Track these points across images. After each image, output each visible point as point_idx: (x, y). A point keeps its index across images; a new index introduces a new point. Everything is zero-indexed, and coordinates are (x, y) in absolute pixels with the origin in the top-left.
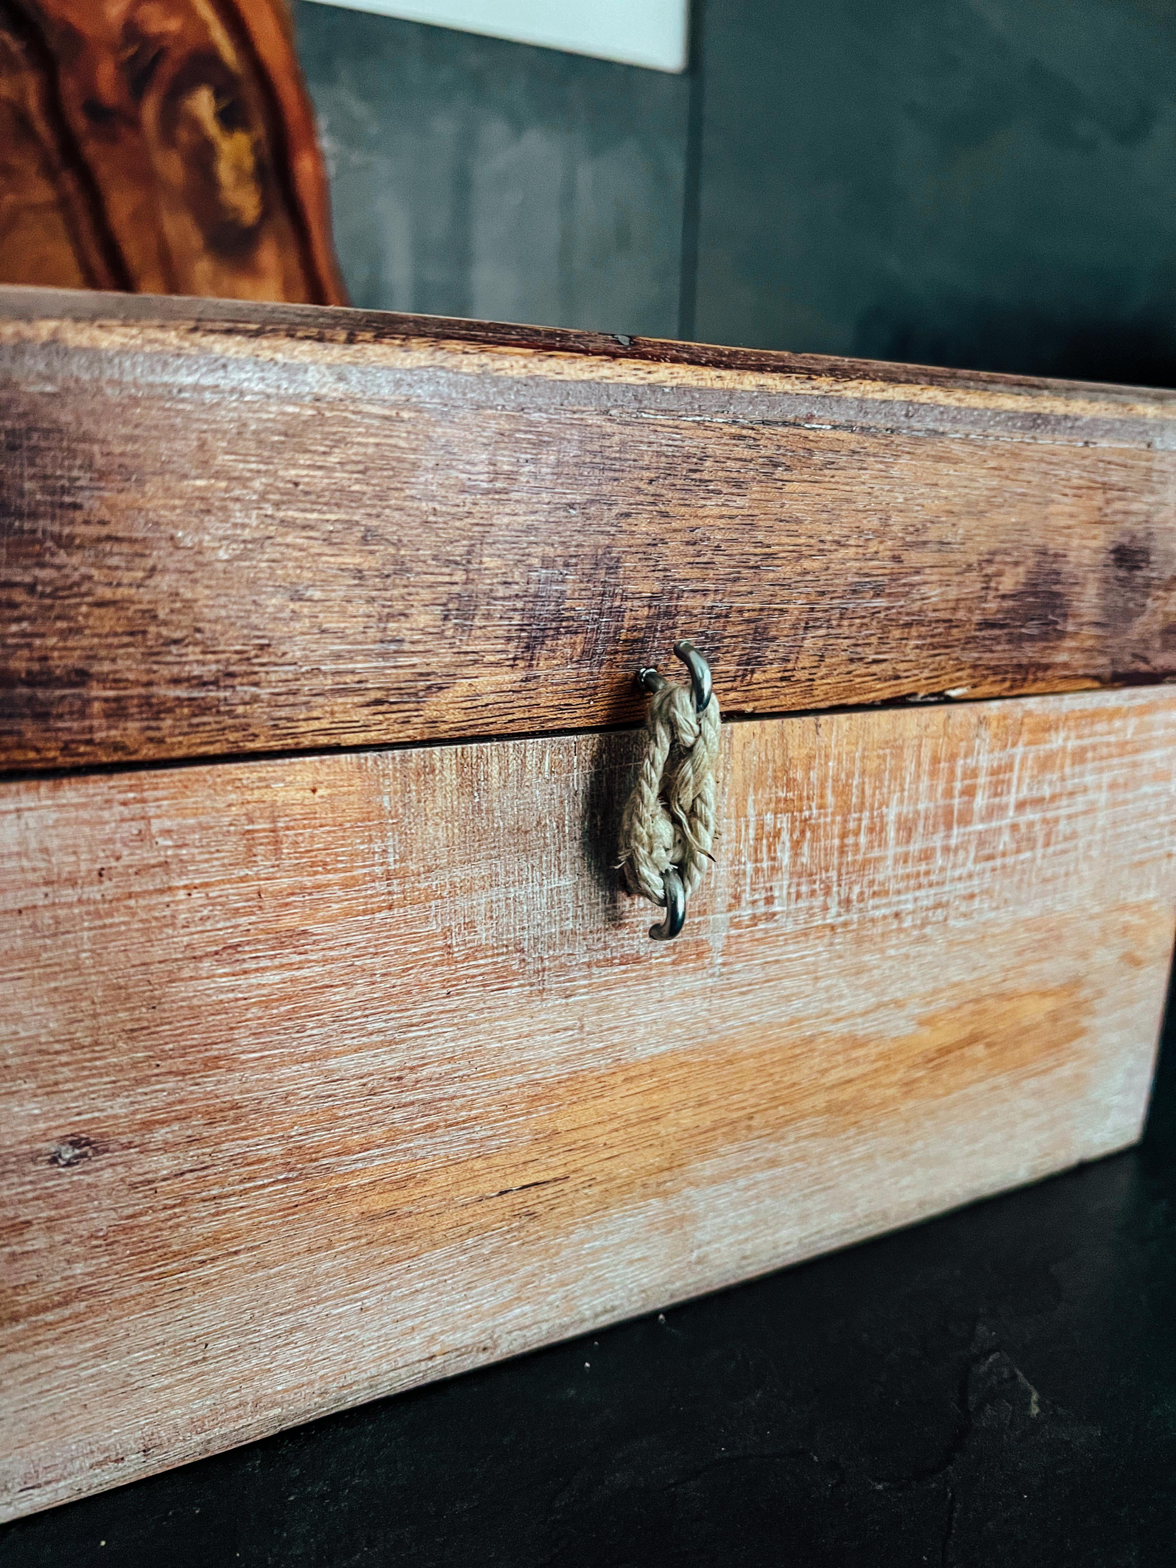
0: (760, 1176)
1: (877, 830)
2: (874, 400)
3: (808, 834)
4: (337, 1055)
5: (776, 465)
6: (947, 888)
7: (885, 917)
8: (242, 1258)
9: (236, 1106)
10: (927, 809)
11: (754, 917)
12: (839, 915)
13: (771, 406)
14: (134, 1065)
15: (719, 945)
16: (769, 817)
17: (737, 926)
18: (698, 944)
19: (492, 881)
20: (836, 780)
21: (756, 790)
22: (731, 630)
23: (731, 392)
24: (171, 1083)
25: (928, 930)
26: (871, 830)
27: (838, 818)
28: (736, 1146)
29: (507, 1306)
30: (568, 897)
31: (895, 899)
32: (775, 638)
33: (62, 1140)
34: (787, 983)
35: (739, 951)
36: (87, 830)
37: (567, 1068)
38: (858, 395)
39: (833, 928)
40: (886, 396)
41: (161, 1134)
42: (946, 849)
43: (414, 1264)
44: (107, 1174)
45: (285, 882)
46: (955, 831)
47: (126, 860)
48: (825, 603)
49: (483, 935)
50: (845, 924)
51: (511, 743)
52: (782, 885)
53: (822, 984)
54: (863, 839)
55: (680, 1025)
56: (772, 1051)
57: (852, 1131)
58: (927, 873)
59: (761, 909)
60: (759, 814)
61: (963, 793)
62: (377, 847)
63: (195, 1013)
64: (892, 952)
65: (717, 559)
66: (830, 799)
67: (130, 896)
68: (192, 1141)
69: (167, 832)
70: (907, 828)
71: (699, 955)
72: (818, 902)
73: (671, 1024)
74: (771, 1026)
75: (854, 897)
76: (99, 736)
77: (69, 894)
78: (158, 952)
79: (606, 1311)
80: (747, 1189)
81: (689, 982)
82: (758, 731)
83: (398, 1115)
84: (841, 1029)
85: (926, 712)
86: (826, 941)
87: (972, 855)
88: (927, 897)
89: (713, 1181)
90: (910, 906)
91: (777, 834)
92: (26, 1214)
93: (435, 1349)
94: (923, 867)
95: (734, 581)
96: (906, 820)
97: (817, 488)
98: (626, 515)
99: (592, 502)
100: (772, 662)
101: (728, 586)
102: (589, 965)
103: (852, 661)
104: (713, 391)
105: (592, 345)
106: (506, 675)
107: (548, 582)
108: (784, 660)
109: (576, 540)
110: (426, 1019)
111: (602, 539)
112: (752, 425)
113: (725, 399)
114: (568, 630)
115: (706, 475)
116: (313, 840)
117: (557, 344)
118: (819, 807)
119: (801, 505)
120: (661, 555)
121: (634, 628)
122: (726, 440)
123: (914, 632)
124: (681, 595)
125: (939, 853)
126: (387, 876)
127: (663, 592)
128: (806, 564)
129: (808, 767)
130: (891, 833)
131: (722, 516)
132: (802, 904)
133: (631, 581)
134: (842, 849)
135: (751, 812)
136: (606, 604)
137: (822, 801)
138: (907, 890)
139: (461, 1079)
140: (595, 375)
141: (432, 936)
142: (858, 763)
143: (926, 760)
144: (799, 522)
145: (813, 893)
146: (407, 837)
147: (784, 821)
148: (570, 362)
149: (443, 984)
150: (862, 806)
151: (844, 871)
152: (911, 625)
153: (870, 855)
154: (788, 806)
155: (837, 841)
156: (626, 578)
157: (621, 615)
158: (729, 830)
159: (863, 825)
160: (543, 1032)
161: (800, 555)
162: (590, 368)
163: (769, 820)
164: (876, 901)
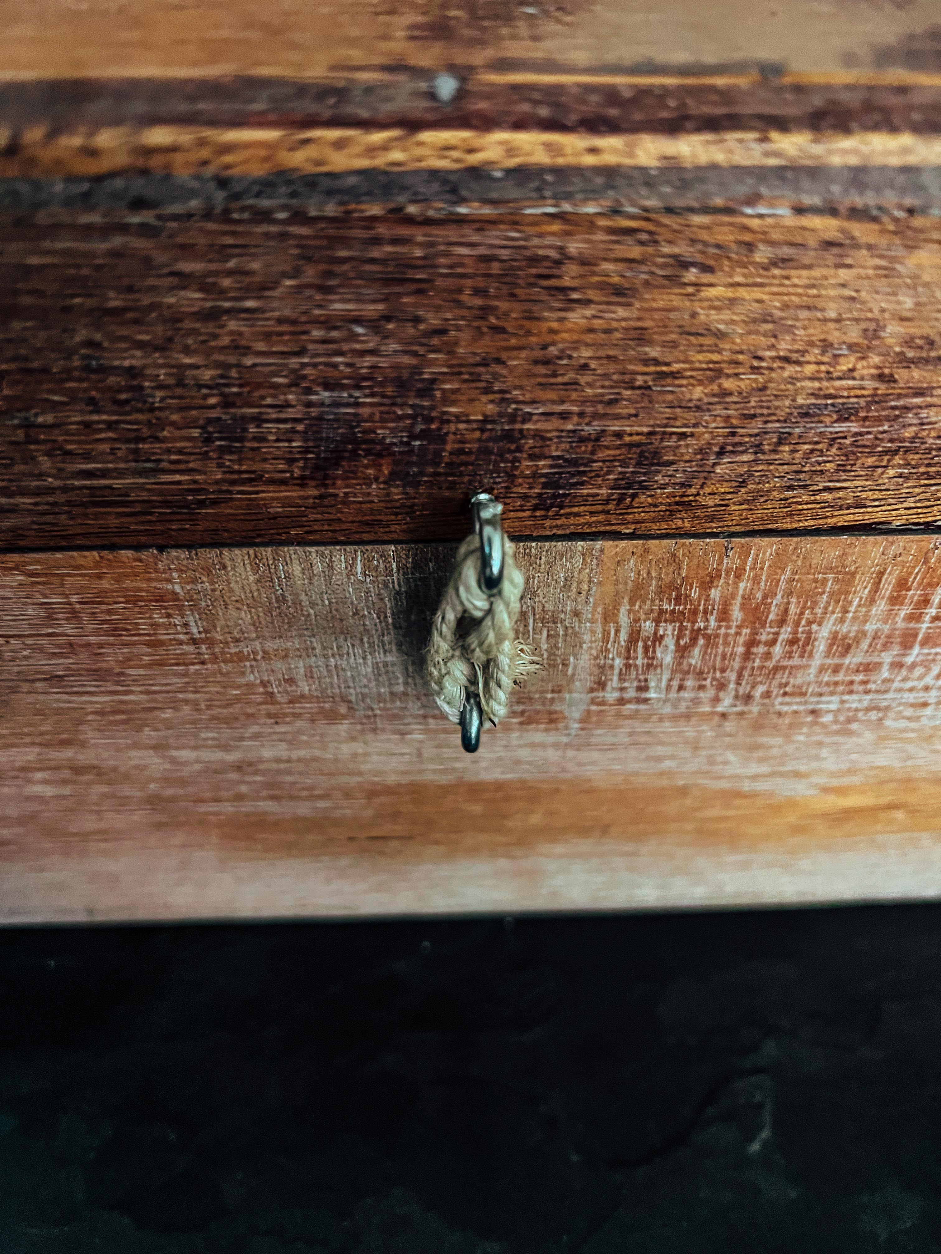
0: (615, 860)
1: (800, 643)
3: (701, 642)
4: (177, 749)
5: (688, 266)
6: (890, 696)
7: (796, 712)
10: (877, 631)
11: (621, 700)
12: (734, 706)
13: (682, 187)
17: (603, 703)
18: (551, 712)
19: (309, 651)
20: (748, 599)
21: (632, 603)
22: (600, 455)
23: (611, 172)
25: (855, 726)
26: (793, 642)
27: (746, 631)
28: (590, 841)
30: (398, 669)
31: (813, 699)
32: (671, 463)
34: (659, 748)
35: (600, 721)
37: (407, 778)
39: (724, 715)
42: (898, 665)
45: (93, 639)
46: (916, 650)
48: (754, 427)
49: (304, 687)
50: (741, 713)
51: (313, 549)
52: (660, 679)
53: (702, 752)
54: (778, 650)
55: (529, 763)
56: (635, 790)
57: (726, 847)
58: (865, 683)
59: (631, 694)
60: (636, 621)
61: (935, 620)
62: (177, 620)
64: (802, 738)
65: (583, 379)
66: (737, 614)
70: (842, 645)
71: (552, 721)
72: (709, 693)
74: (635, 775)
75: (757, 694)
81: (539, 737)
82: (639, 551)
83: (243, 787)
84: (725, 784)
85: (901, 540)
86: (715, 723)
88: (858, 701)
90: (833, 706)
91: (658, 639)
94: (861, 677)
95: (612, 402)
96: (845, 637)
97: (758, 294)
98: (441, 332)
99: (388, 318)
100: (663, 487)
101: (600, 409)
102: (425, 717)
103: (790, 488)
104: (578, 170)
105: (386, 109)
106: (293, 493)
107: (336, 404)
108: (682, 485)
109: (369, 360)
110: (256, 736)
111: (407, 360)
112: (646, 214)
113: (599, 181)
114: (368, 452)
115: (567, 282)
116: (109, 612)
117: (327, 114)
118: (720, 620)
119: (726, 315)
120: (496, 376)
121: (461, 452)
122: (600, 236)
123: (898, 460)
124: (527, 418)
125: (886, 667)
126: (194, 641)
127: (501, 415)
128: (728, 384)
129: (707, 584)
130: (821, 647)
131: (591, 330)
132: (685, 694)
133: (453, 403)
134: (747, 656)
135: (624, 619)
136: (419, 427)
137: (724, 616)
138: (832, 694)
139: (300, 773)
140: (380, 161)
141: (250, 685)
142: (782, 585)
143: (888, 587)
144: (720, 335)
145: (701, 687)
146: (208, 616)
147: (668, 630)
148: (339, 145)
149: (269, 716)
150: (782, 622)
151: (746, 673)
152: (896, 452)
153: (785, 663)
154: (675, 617)
155: (740, 650)
156: (447, 399)
157: (442, 439)
158: (593, 632)
159: (781, 638)
160: (379, 754)
161: (718, 373)
162: (371, 151)
163: (648, 626)
164: (787, 699)
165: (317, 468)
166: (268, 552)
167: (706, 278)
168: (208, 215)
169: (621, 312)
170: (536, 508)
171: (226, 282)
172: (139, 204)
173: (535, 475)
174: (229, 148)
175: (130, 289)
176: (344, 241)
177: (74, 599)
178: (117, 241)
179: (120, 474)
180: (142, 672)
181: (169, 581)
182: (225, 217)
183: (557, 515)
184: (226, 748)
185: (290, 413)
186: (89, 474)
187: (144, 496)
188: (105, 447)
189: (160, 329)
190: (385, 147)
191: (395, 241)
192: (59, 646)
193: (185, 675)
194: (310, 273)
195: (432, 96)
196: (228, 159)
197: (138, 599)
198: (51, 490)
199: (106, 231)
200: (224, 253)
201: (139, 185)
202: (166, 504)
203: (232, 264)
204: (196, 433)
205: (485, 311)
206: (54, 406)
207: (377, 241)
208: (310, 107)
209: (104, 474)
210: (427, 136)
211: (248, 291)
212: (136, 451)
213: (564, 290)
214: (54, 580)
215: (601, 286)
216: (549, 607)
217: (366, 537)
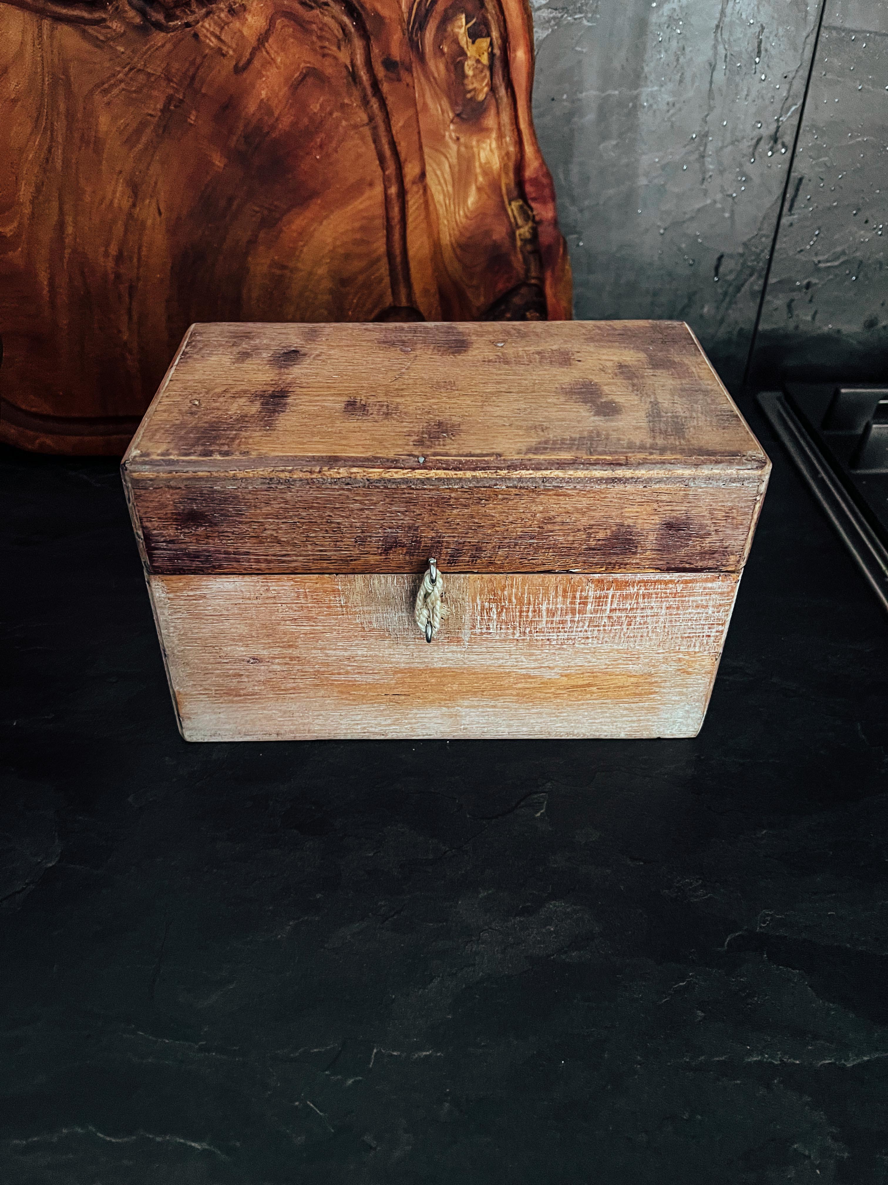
0: (488, 710)
1: (537, 612)
2: (526, 478)
3: (505, 610)
4: (329, 650)
5: (482, 500)
6: (574, 634)
7: (542, 640)
8: (302, 695)
9: (298, 657)
10: (562, 608)
11: (481, 633)
12: (520, 636)
13: (478, 482)
14: (269, 643)
15: (467, 639)
16: (487, 604)
17: (475, 634)
18: (457, 638)
19: (377, 611)
20: (516, 595)
21: (480, 595)
22: (465, 548)
23: (461, 479)
24: (279, 649)
25: (565, 646)
26: (534, 611)
27: (518, 607)
28: (477, 699)
29: (389, 725)
30: (406, 619)
31: (547, 634)
32: (485, 551)
33: (250, 657)
34: (497, 654)
35: (475, 642)
36: (252, 587)
37: (408, 665)
38: (518, 476)
39: (518, 640)
40: (532, 476)
41: (277, 661)
42: (572, 621)
43: (357, 707)
44: (263, 667)
45: (310, 605)
46: (577, 615)
47: (263, 595)
48: (507, 541)
49: (375, 625)
50: (523, 640)
51: (382, 575)
52: (493, 625)
53: (512, 657)
54: (530, 614)
55: (452, 660)
56: (491, 673)
57: (531, 704)
58: (564, 628)
59: (484, 631)
60: (483, 602)
61: (580, 604)
62: (337, 599)
63: (285, 633)
64: (547, 651)
65: (458, 527)
66: (514, 600)
67: (265, 604)
68: (286, 664)
69: (275, 590)
70: (551, 613)
71: (458, 642)
72: (511, 631)
73: (448, 659)
74: (490, 666)
75: (527, 631)
76: (253, 567)
77: (248, 602)
78: (273, 618)
79: (427, 735)
80: (483, 712)
81: (454, 648)
82: (480, 578)
83: (349, 668)
84: (524, 672)
85: (560, 575)
86: (515, 644)
87: (587, 624)
88: (563, 636)
89: (467, 707)
90: (555, 638)
91: (491, 609)
92: (242, 673)
93: (366, 731)
94: (561, 626)
95: (466, 533)
96: (551, 610)
97: (501, 506)
98: (421, 515)
99: (406, 511)
100: (484, 558)
101: (464, 535)
102: (415, 638)
103: (522, 559)
104: (453, 478)
105: (407, 465)
106: (378, 557)
107: (391, 533)
108: (490, 557)
109: (402, 521)
110: (357, 645)
111: (411, 522)
112: (470, 488)
113: (458, 481)
114: (400, 546)
115: (451, 503)
116: (317, 595)
117: (393, 466)
118: (509, 603)
119: (494, 511)
120: (435, 526)
121: (426, 546)
122: (459, 493)
123: (551, 551)
124: (444, 537)
125: (569, 622)
126: (341, 606)
127: (437, 536)
128: (497, 529)
129: (503, 590)
130: (544, 613)
131: (459, 515)
132: (502, 631)
133: (423, 533)
134: (520, 616)
135: (479, 602)
136: (414, 539)
137: (510, 601)
138: (553, 632)
139: (370, 662)
140: (405, 476)
141: (357, 624)
142: (526, 590)
143: (560, 592)
144: (493, 516)
145: (508, 628)
146: (347, 597)
147: (493, 605)
148: (396, 473)
149: (362, 636)
150: (529, 604)
151: (522, 623)
152: (550, 548)
153: (534, 619)
154: (495, 601)
155: (518, 614)
156: (421, 532)
157: (420, 542)
158: (469, 606)
159: (530, 609)
160: (398, 654)
161: (494, 526)
162: (404, 474)
163: (486, 604)
164: (538, 634)
165: (385, 550)
166: (368, 576)
167: (486, 502)
168: (364, 487)
169: (466, 511)
170: (448, 563)
171: (367, 502)
172: (348, 484)
173: (447, 553)
174: (371, 473)
175: (342, 503)
176: (397, 493)
177: (307, 590)
178: (341, 492)
179: (330, 551)
180: (323, 618)
181: (338, 585)
182: (368, 487)
183: (454, 566)
184: (346, 650)
185: (379, 535)
186: (321, 551)
187: (336, 558)
188: (328, 543)
189: (348, 513)
190: (408, 473)
191: (408, 493)
192: (299, 607)
193: (337, 619)
194: (387, 500)
195: (419, 462)
196: (370, 475)
197: (327, 591)
198: (309, 555)
199: (338, 490)
200: (366, 495)
201: (348, 480)
202: (342, 560)
203: (368, 498)
204: (353, 540)
205: (431, 510)
206: (316, 531)
207: (404, 493)
208: (389, 464)
209: (325, 551)
210: (416, 471)
211: (372, 504)
212: (336, 545)
213: (451, 505)
214: (303, 584)
215: (460, 504)
216: (454, 597)
217: (398, 571)
